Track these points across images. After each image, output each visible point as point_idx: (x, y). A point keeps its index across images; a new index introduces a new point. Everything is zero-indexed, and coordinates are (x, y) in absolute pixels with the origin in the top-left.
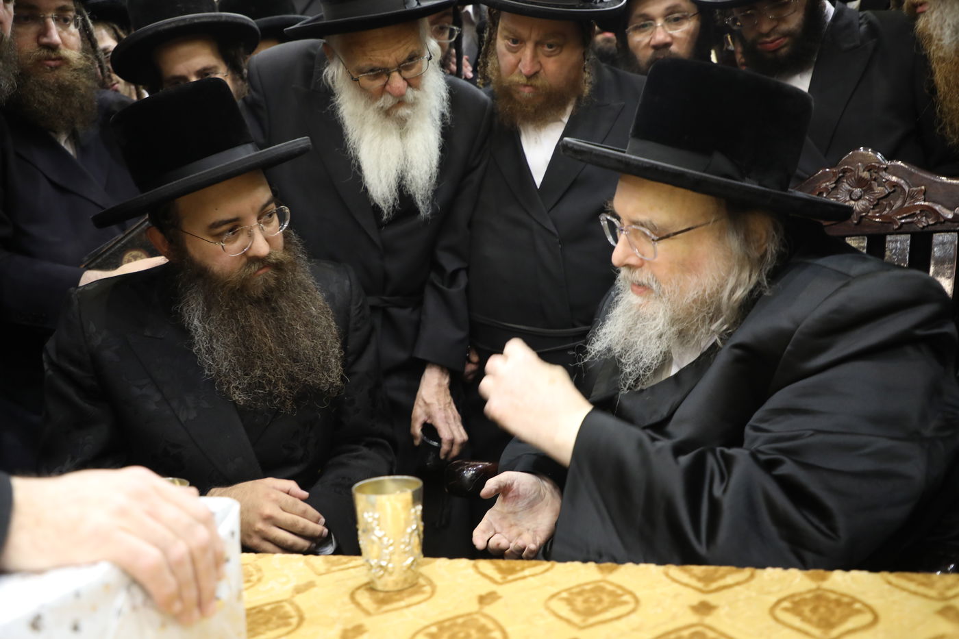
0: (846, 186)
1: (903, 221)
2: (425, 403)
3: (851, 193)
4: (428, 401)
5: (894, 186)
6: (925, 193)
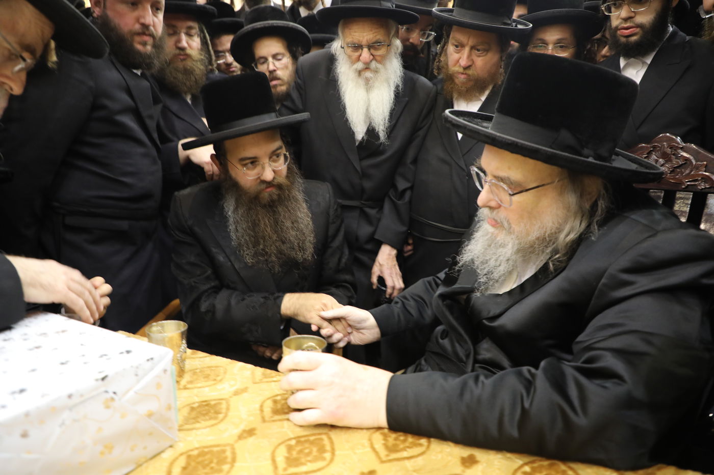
0: (654, 157)
1: (688, 183)
2: (380, 264)
4: (382, 263)
5: (686, 160)
6: (706, 166)
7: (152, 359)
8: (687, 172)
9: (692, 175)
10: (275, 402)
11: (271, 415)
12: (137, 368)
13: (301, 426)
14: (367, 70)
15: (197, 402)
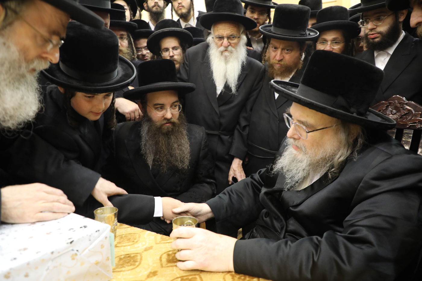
0: (390, 109)
1: (411, 124)
2: (234, 170)
3: (391, 111)
4: (235, 169)
5: (409, 111)
6: (421, 114)
7: (99, 231)
8: (410, 118)
9: (413, 119)
10: (169, 255)
11: (166, 263)
12: (90, 236)
13: (183, 270)
14: (226, 51)
15: (124, 255)
